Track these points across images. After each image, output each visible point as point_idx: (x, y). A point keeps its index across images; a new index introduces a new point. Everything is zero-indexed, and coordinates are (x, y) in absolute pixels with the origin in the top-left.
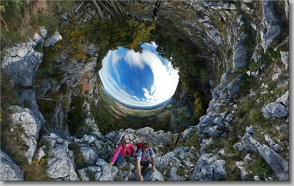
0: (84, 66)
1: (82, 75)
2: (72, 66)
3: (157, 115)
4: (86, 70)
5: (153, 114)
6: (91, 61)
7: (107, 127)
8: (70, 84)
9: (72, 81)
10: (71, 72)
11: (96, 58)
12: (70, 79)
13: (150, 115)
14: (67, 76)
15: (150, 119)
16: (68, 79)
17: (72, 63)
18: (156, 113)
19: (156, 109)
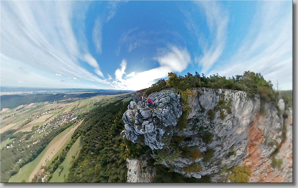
0: (234, 117)
1: (245, 136)
2: (219, 127)
3: (122, 99)
4: (245, 122)
5: (118, 99)
6: (231, 100)
7: (111, 168)
8: (220, 154)
9: (225, 151)
10: (220, 135)
11: (227, 92)
12: (221, 146)
13: (115, 100)
14: (217, 140)
15: (117, 104)
16: (218, 146)
17: (217, 124)
18: (122, 98)
19: (122, 95)
